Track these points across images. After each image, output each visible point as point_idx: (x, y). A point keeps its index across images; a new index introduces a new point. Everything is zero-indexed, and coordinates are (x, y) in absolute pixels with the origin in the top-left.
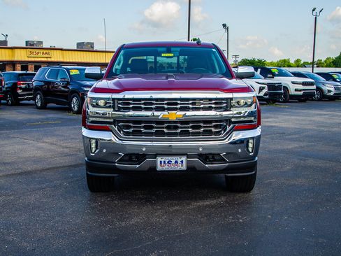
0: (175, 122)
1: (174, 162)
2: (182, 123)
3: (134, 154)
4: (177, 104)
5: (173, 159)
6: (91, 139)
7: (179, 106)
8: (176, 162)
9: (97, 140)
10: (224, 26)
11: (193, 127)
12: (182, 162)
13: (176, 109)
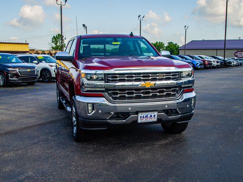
0: (148, 89)
1: (149, 116)
2: (152, 89)
3: (120, 113)
4: (149, 76)
5: (149, 114)
6: (88, 103)
7: (151, 78)
8: (151, 116)
9: (93, 104)
10: (84, 25)
11: (159, 92)
12: (155, 116)
13: (148, 80)
